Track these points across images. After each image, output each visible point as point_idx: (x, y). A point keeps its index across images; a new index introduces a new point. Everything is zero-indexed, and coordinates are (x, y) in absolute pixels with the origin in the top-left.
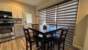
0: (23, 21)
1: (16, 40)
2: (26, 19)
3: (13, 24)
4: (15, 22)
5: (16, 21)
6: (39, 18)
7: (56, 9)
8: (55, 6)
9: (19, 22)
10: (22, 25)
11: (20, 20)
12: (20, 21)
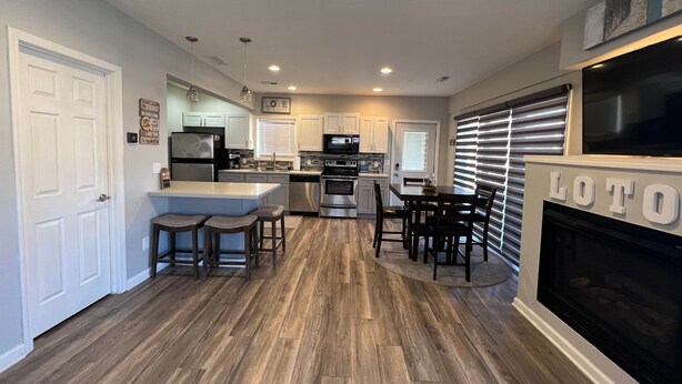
0: (387, 162)
1: (358, 223)
2: (399, 154)
3: (356, 172)
4: (363, 163)
5: (366, 160)
6: (458, 150)
7: (510, 119)
8: (508, 108)
9: (376, 165)
10: (385, 175)
11: (379, 157)
12: (379, 161)
